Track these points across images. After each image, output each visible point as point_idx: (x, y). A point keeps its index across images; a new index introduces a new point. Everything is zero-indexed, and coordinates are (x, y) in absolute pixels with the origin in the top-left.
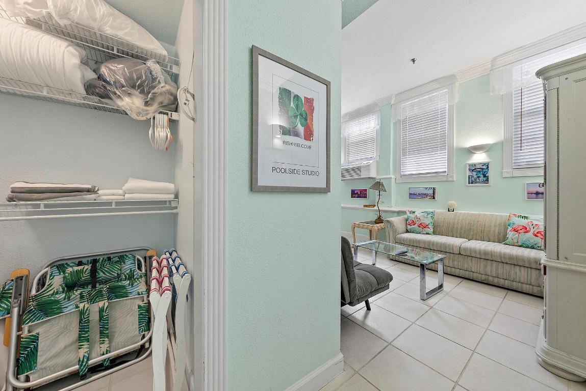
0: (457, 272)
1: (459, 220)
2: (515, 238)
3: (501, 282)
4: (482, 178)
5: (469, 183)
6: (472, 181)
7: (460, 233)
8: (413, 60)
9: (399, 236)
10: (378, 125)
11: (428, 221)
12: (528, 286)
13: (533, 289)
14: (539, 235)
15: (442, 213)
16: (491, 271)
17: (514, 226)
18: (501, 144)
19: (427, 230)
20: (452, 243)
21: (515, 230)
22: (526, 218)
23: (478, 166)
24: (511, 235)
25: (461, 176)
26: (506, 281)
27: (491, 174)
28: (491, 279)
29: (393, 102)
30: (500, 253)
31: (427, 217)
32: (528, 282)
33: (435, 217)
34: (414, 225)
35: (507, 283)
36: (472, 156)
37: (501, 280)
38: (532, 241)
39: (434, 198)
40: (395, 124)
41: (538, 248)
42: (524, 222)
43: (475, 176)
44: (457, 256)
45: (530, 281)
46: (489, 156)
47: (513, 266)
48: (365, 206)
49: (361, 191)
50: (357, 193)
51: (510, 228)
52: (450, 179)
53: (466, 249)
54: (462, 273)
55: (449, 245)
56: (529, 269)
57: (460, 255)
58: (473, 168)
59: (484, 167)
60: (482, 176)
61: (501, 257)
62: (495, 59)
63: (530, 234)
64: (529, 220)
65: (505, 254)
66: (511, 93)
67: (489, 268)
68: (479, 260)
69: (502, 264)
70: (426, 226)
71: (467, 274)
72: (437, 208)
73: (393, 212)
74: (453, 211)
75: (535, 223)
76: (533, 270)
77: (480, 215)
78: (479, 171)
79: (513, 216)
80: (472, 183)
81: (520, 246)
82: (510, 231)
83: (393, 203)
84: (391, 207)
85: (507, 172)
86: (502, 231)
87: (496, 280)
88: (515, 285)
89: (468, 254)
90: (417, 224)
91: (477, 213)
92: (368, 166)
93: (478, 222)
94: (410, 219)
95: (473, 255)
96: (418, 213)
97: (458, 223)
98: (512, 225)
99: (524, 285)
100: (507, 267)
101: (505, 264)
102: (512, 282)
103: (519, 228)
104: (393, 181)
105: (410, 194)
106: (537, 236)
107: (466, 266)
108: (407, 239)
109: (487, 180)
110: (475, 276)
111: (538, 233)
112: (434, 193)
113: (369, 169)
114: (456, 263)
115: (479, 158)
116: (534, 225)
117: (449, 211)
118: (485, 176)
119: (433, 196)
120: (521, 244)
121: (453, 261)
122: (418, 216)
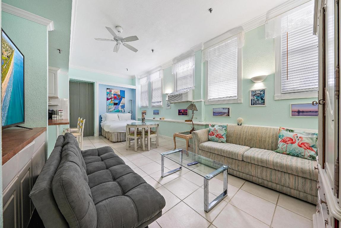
0: (241, 175)
1: (244, 132)
2: (284, 148)
3: (274, 186)
4: (260, 101)
5: (252, 105)
6: (253, 103)
7: (245, 142)
8: (210, 10)
9: (201, 145)
10: (194, 65)
11: (222, 132)
12: (295, 191)
13: (299, 194)
14: (302, 146)
15: (233, 127)
16: (266, 176)
17: (283, 138)
18: (273, 76)
19: (222, 139)
20: (237, 152)
21: (284, 141)
22: (292, 131)
23: (257, 92)
24: (281, 145)
25: (246, 99)
26: (278, 186)
27: (267, 98)
28: (266, 182)
29: (203, 49)
30: (273, 162)
31: (222, 130)
32: (295, 187)
33: (228, 129)
34: (213, 135)
35: (278, 187)
36: (253, 85)
37: (274, 184)
38: (297, 151)
39: (229, 116)
40: (204, 63)
41: (302, 157)
42: (290, 135)
43: (256, 100)
44: (241, 162)
45: (298, 188)
46: (265, 85)
47: (283, 173)
48: (186, 121)
49: (184, 110)
50: (182, 112)
51: (280, 140)
52: (239, 102)
53: (247, 157)
54: (244, 176)
55: (235, 153)
56: (297, 177)
57: (243, 162)
58: (254, 93)
59: (262, 93)
60: (260, 99)
61: (274, 165)
62: (268, 13)
63: (295, 145)
64: (294, 133)
65: (277, 163)
66: (280, 37)
67: (264, 173)
68: (257, 166)
69: (274, 171)
70: (221, 137)
71: (248, 177)
72: (230, 123)
73: (202, 125)
74: (241, 125)
75: (299, 135)
76: (300, 178)
77: (258, 128)
78: (258, 96)
79: (282, 129)
80: (254, 104)
81: (288, 154)
82: (281, 142)
83: (203, 119)
84: (201, 121)
85: (278, 96)
86: (275, 141)
87: (270, 184)
88: (285, 190)
89: (249, 161)
90: (215, 135)
91: (257, 126)
92: (186, 93)
93: (257, 133)
94: (211, 130)
95: (253, 162)
96: (216, 127)
97: (243, 134)
98: (281, 136)
99: (292, 191)
100: (279, 174)
101: (277, 172)
102: (282, 187)
103: (287, 140)
104: (203, 103)
105: (214, 112)
106: (301, 147)
107: (247, 171)
108: (206, 147)
109: (264, 102)
110: (254, 179)
111: (301, 144)
112: (228, 112)
113: (187, 96)
114: (240, 168)
115: (259, 86)
116: (298, 138)
117: (238, 125)
118: (262, 99)
119: (228, 114)
120: (289, 153)
121: (238, 166)
122: (216, 129)
